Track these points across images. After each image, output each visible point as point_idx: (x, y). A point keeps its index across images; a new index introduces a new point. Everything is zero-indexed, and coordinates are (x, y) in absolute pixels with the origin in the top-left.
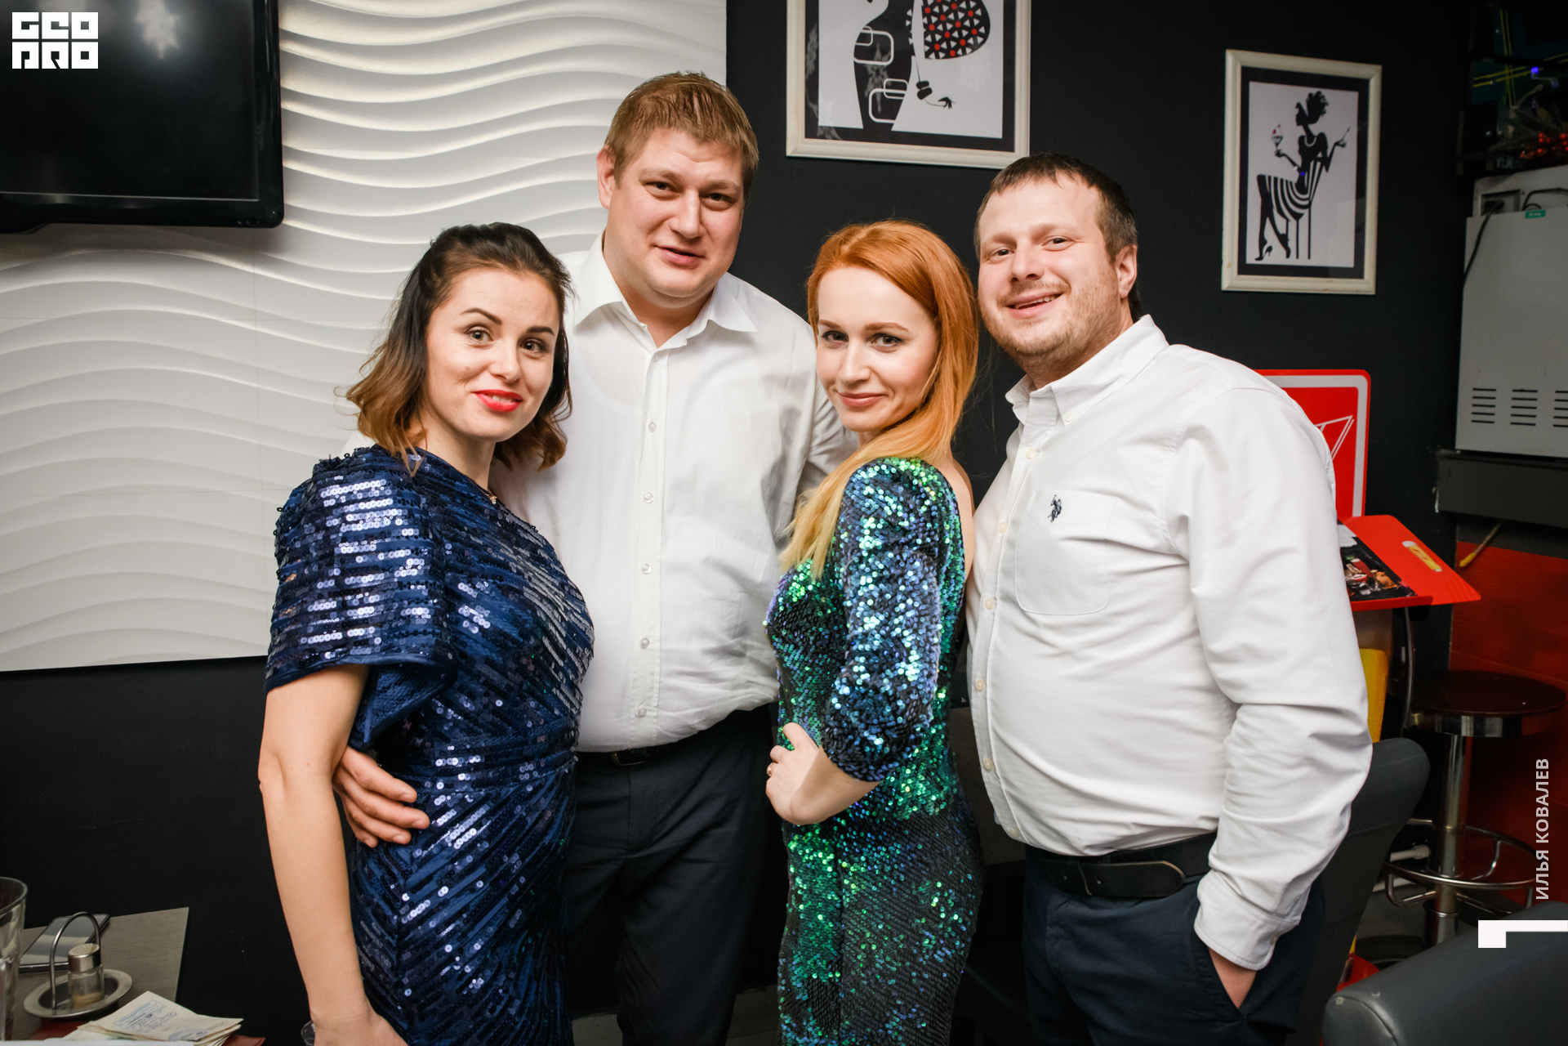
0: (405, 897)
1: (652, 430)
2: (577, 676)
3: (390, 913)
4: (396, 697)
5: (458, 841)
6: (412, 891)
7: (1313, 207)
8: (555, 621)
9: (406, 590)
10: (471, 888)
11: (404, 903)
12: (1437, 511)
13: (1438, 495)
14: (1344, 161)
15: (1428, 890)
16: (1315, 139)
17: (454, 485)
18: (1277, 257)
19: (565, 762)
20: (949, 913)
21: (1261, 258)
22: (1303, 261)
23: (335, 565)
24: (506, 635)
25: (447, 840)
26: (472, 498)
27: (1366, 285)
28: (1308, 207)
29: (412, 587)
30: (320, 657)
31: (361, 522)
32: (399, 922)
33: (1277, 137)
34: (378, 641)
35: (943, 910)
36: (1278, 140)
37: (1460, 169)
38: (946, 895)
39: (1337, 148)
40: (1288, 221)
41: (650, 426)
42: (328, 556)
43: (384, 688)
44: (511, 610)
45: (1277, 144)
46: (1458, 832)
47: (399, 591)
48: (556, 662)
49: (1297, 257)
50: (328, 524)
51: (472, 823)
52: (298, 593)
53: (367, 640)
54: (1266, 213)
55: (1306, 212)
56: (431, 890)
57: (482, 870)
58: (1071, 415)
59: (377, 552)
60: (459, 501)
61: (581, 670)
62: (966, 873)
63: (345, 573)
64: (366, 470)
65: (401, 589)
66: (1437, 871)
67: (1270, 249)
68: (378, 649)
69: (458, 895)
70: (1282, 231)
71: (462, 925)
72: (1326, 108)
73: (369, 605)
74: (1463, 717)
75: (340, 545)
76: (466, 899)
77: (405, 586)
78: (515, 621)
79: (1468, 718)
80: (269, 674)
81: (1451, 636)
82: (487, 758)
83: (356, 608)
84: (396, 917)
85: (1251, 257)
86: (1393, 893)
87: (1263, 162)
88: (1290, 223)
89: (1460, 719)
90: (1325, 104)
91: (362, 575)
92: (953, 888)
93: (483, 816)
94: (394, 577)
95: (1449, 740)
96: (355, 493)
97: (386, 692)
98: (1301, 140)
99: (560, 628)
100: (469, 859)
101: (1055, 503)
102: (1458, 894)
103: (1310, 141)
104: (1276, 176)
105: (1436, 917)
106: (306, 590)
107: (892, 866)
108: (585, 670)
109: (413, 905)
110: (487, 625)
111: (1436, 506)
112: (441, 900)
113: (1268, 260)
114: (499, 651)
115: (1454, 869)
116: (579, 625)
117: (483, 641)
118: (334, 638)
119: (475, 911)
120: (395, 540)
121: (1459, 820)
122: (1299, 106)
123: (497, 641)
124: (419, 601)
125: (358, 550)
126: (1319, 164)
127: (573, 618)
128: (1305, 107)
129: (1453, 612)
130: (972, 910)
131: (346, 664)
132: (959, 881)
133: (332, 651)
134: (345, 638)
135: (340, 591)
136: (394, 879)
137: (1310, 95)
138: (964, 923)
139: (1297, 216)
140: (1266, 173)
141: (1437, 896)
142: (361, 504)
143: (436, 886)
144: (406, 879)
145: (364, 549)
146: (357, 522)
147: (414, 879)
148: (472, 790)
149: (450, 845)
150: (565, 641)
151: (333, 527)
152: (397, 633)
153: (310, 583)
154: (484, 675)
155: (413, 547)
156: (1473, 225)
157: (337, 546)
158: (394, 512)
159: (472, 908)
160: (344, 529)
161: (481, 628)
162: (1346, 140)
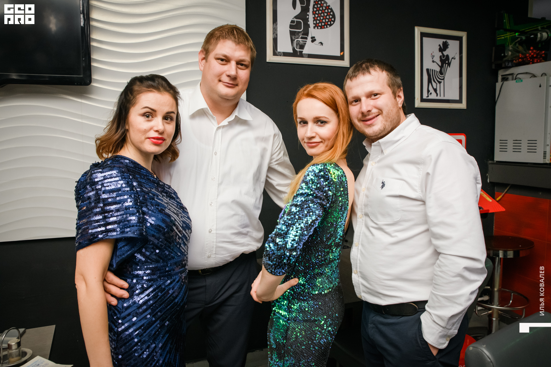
0: (120, 321)
1: (216, 155)
2: (187, 240)
3: (114, 327)
4: (125, 251)
5: (140, 301)
6: (123, 319)
7: (445, 79)
8: (178, 221)
9: (128, 210)
10: (145, 317)
11: (119, 323)
12: (488, 182)
13: (488, 176)
14: (455, 64)
15: (489, 311)
16: (445, 57)
17: (141, 171)
18: (433, 96)
19: (183, 272)
20: (327, 327)
21: (428, 96)
22: (442, 98)
23: (101, 203)
24: (160, 226)
25: (136, 301)
26: (147, 176)
27: (463, 106)
28: (443, 79)
29: (131, 209)
30: (97, 237)
31: (110, 186)
32: (117, 330)
33: (433, 56)
34: (118, 229)
35: (325, 325)
36: (433, 57)
37: (493, 67)
38: (327, 321)
39: (453, 60)
40: (437, 84)
41: (215, 153)
42: (98, 199)
43: (120, 247)
44: (162, 217)
45: (433, 58)
46: (499, 291)
47: (125, 211)
48: (179, 236)
49: (440, 96)
50: (97, 188)
51: (146, 295)
52: (87, 214)
53: (114, 229)
54: (429, 81)
55: (443, 81)
56: (130, 318)
57: (149, 311)
58: (387, 152)
59: (116, 197)
60: (143, 177)
61: (188, 238)
62: (336, 313)
63: (105, 205)
64: (110, 167)
65: (126, 210)
66: (492, 304)
67: (431, 94)
68: (119, 233)
69: (140, 320)
70: (435, 87)
71: (141, 331)
72: (449, 46)
73: (114, 216)
74: (500, 251)
75: (102, 195)
76: (143, 322)
77: (128, 209)
78: (163, 221)
79: (502, 251)
80: (77, 245)
81: (494, 224)
82: (152, 271)
83: (110, 218)
84: (116, 329)
85: (425, 96)
86: (478, 312)
87: (428, 64)
88: (437, 85)
89: (499, 251)
90: (448, 45)
91: (111, 206)
92: (330, 318)
93: (150, 292)
94: (124, 206)
95: (495, 259)
96: (107, 175)
97: (121, 249)
98: (441, 57)
99: (180, 223)
100: (145, 307)
101: (383, 183)
102: (499, 312)
103: (444, 57)
104: (433, 69)
105: (492, 320)
106: (90, 212)
107: (309, 309)
108: (190, 238)
109: (123, 324)
110: (153, 222)
111: (488, 180)
112: (133, 322)
113: (431, 97)
114: (157, 232)
115: (498, 303)
116: (187, 222)
117: (152, 228)
118: (102, 230)
119: (146, 326)
120: (123, 192)
121: (499, 286)
122: (440, 45)
123: (157, 228)
124: (133, 214)
125: (109, 196)
126: (447, 65)
127: (184, 219)
128: (442, 46)
129: (494, 216)
130: (336, 327)
131: (107, 239)
132: (333, 316)
133: (101, 234)
134: (106, 229)
135: (103, 212)
136: (116, 315)
137: (443, 42)
138: (333, 331)
139: (440, 83)
140: (429, 68)
141: (492, 313)
142: (109, 179)
143: (132, 317)
144: (120, 315)
145: (111, 196)
146: (108, 186)
147: (123, 315)
148: (146, 283)
149: (137, 302)
150: (182, 228)
151: (99, 189)
152: (126, 226)
153: (91, 210)
154: (152, 241)
155: (130, 195)
156: (498, 85)
157: (101, 195)
158: (122, 182)
159: (145, 325)
160: (103, 189)
161: (151, 224)
162: (455, 57)
